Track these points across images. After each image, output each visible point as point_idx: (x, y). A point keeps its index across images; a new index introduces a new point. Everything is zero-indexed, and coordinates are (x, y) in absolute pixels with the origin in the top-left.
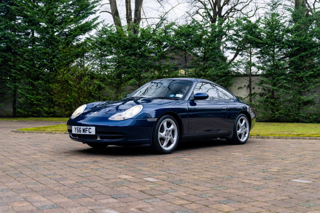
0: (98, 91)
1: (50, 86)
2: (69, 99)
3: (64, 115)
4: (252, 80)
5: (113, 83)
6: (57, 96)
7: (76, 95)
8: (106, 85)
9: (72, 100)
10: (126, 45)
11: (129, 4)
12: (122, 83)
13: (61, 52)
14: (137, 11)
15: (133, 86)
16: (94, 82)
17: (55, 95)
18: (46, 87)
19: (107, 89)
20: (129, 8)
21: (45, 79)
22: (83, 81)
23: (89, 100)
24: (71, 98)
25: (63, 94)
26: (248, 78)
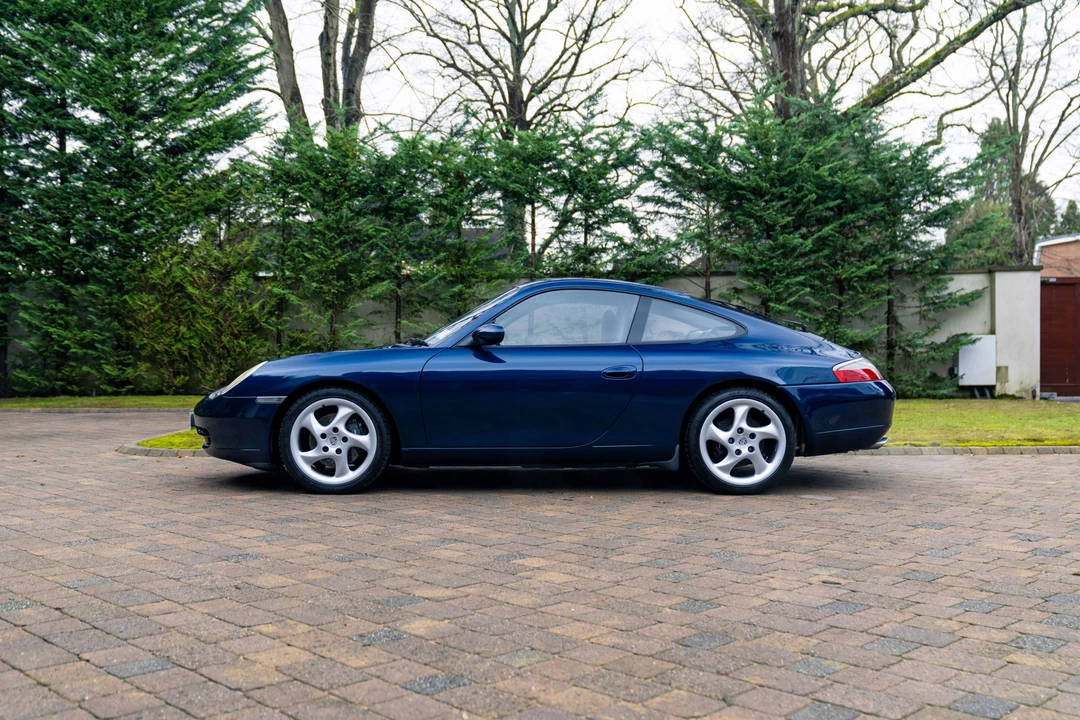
0: (279, 317)
1: (125, 301)
2: (185, 339)
3: (169, 387)
4: (711, 287)
5: (325, 293)
6: (146, 332)
7: (210, 329)
8: (305, 298)
9: (195, 343)
10: (365, 182)
11: (332, 72)
12: (349, 292)
13: (161, 199)
14: (352, 91)
15: (381, 302)
16: (264, 289)
17: (141, 329)
18: (110, 304)
19: (307, 310)
20: (331, 83)
21: (110, 280)
22: (232, 288)
23: (248, 342)
24: (191, 338)
25: (168, 326)
26: (701, 281)
